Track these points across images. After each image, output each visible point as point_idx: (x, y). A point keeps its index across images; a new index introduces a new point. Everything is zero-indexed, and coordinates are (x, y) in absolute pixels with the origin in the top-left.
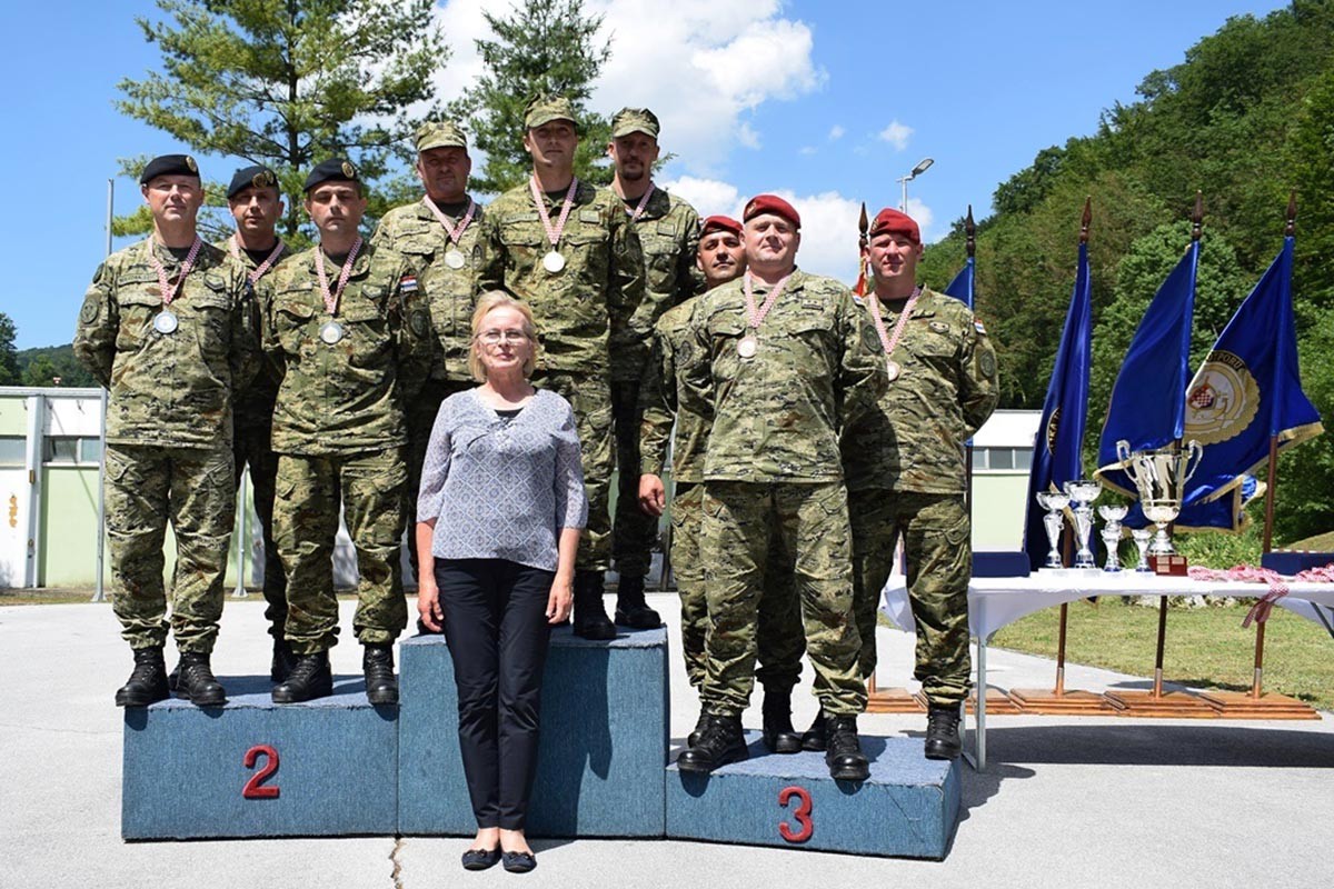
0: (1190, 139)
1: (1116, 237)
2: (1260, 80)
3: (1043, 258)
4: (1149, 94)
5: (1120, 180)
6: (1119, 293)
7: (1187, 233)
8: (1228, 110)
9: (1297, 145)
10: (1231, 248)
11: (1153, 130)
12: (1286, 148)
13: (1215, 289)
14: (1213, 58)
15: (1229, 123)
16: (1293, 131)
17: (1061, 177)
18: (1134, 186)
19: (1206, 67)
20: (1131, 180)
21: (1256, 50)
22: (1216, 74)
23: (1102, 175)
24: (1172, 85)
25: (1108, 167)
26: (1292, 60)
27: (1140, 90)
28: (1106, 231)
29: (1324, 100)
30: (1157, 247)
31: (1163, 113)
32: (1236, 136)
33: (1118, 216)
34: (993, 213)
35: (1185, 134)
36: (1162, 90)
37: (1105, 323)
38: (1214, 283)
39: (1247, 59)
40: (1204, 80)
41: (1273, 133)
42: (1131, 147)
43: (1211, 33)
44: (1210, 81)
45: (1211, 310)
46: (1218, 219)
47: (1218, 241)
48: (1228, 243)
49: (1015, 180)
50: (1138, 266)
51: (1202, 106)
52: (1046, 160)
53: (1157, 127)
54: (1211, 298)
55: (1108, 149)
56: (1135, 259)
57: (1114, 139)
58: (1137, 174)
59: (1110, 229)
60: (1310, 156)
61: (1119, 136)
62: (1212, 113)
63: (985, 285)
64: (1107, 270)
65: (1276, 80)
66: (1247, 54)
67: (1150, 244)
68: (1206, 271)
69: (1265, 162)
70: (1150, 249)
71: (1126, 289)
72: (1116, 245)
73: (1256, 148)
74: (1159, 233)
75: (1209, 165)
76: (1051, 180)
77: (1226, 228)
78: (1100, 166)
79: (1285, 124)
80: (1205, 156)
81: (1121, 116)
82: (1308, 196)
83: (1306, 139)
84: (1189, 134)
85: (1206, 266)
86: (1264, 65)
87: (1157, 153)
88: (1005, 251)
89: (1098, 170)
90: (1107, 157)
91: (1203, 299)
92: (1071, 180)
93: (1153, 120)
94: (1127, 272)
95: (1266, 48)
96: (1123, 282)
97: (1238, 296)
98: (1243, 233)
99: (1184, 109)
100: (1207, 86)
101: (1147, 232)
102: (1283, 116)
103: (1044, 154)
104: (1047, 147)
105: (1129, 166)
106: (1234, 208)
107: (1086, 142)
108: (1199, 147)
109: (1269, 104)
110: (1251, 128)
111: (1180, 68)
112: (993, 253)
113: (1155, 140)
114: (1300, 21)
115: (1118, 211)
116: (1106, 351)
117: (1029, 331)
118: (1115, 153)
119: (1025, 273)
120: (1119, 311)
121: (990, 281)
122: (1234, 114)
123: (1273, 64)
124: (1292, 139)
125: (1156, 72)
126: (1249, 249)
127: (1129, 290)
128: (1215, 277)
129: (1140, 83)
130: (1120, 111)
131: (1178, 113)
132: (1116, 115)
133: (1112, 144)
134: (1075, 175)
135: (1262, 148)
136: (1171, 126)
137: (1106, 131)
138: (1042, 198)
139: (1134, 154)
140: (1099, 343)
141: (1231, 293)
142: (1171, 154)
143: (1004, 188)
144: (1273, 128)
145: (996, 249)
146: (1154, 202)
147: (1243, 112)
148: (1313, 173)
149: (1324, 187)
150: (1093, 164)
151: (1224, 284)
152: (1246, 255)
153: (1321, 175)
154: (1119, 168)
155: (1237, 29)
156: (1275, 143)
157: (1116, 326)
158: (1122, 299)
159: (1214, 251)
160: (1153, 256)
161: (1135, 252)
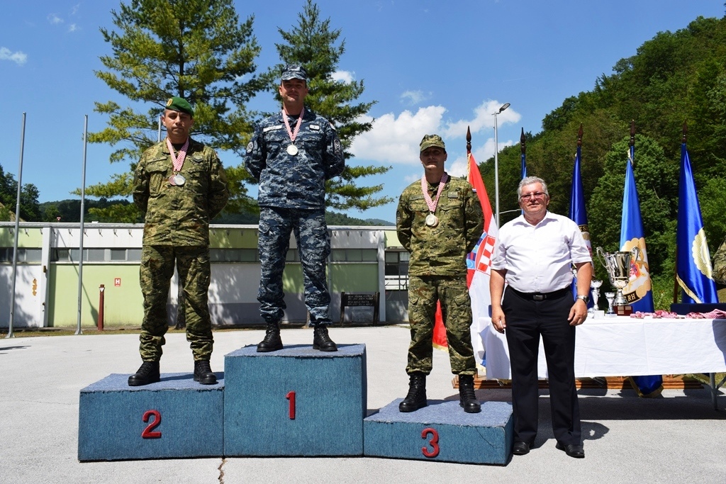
0: (640, 92)
1: (604, 142)
2: (673, 64)
3: (568, 153)
4: (619, 70)
5: (605, 114)
6: (606, 171)
7: (639, 140)
8: (659, 78)
9: (692, 96)
10: (661, 148)
11: (622, 88)
12: (687, 99)
13: (654, 169)
14: (650, 52)
15: (660, 85)
16: (690, 89)
17: (576, 112)
18: (613, 117)
19: (647, 57)
20: (611, 113)
21: (671, 49)
22: (652, 60)
23: (596, 111)
24: (630, 66)
25: (600, 106)
26: (689, 54)
27: (614, 69)
28: (599, 139)
29: (706, 74)
30: (625, 147)
31: (626, 79)
32: (663, 91)
33: (605, 132)
34: (542, 130)
35: (637, 90)
36: (626, 68)
37: (600, 186)
38: (653, 165)
39: (667, 53)
40: (647, 63)
41: (681, 90)
42: (611, 97)
43: (650, 39)
44: (649, 64)
45: (652, 179)
46: (655, 133)
47: (655, 144)
48: (660, 145)
49: (554, 113)
50: (615, 157)
51: (645, 76)
52: (569, 103)
53: (624, 87)
54: (652, 173)
55: (599, 98)
56: (614, 153)
57: (602, 93)
58: (614, 110)
59: (601, 138)
60: (699, 101)
61: (605, 91)
62: (651, 79)
63: (539, 167)
64: (600, 159)
65: (682, 63)
66: (667, 50)
67: (621, 146)
68: (649, 159)
69: (677, 104)
70: (621, 148)
71: (609, 169)
72: (604, 146)
73: (673, 98)
74: (625, 140)
75: (650, 106)
76: (571, 113)
77: (659, 138)
78: (596, 106)
79: (687, 85)
80: (648, 101)
81: (606, 82)
82: (699, 121)
83: (697, 93)
84: (640, 90)
85: (649, 157)
86: (676, 56)
87: (624, 100)
88: (549, 149)
89: (595, 108)
90: (599, 101)
91: (648, 174)
92: (582, 113)
93: (621, 84)
94: (610, 160)
95: (676, 48)
96: (608, 165)
97: (665, 172)
98: (668, 140)
99: (637, 78)
100: (648, 67)
101: (619, 139)
102: (686, 81)
103: (568, 100)
104: (569, 97)
105: (610, 106)
106: (663, 127)
107: (589, 94)
108: (645, 97)
109: (679, 76)
110: (670, 87)
111: (634, 58)
112: (543, 151)
113: (623, 93)
114: (693, 34)
115: (605, 129)
116: (600, 200)
117: (561, 190)
118: (603, 100)
119: (559, 160)
120: (606, 180)
121: (542, 165)
122: (662, 81)
123: (680, 56)
124: (690, 93)
125: (623, 59)
126: (671, 148)
127: (611, 169)
128: (654, 163)
129: (615, 65)
130: (604, 78)
131: (634, 80)
132: (603, 80)
133: (601, 95)
134: (583, 111)
135: (676, 97)
136: (630, 86)
137: (598, 88)
138: (566, 122)
139: (612, 101)
140: (597, 196)
141: (662, 170)
142: (631, 101)
143: (548, 117)
144: (680, 88)
145: (544, 149)
146: (623, 125)
147: (666, 80)
148: (701, 110)
149: (706, 117)
150: (592, 105)
151: (658, 166)
152: (669, 151)
153: (705, 111)
154: (605, 108)
155: (661, 38)
156: (682, 95)
157: (604, 188)
158: (607, 174)
159: (653, 149)
160: (622, 152)
161: (614, 150)
